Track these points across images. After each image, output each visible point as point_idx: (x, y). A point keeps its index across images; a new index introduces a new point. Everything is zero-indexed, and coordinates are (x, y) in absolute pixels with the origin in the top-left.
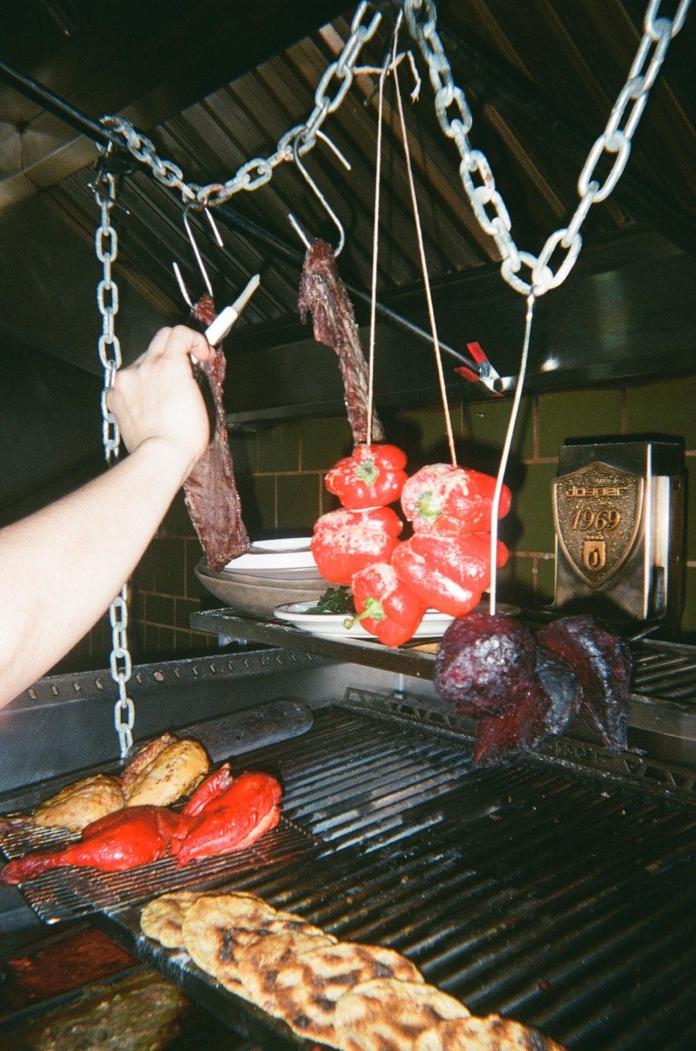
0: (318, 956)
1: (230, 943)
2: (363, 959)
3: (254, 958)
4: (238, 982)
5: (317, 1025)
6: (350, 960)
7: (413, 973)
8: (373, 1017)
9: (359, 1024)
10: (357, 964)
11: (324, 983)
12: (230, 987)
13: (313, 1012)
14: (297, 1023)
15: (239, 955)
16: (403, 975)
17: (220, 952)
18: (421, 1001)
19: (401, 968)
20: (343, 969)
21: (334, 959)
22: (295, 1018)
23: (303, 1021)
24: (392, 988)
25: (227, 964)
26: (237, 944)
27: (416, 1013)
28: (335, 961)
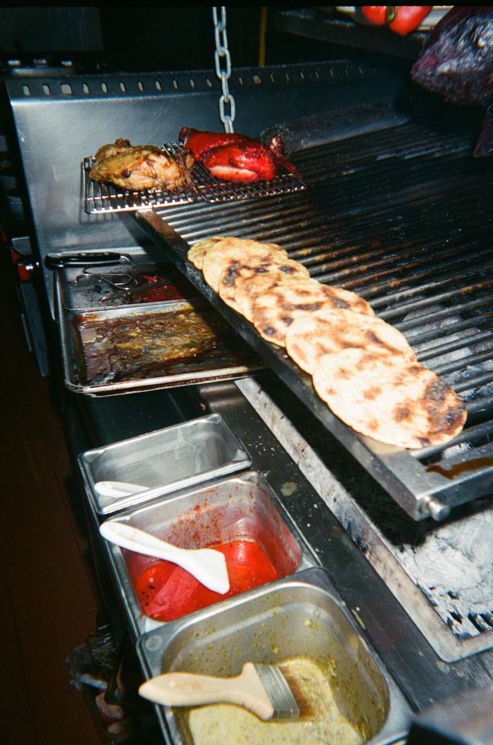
0: (291, 289)
1: (234, 274)
2: (327, 295)
3: (248, 286)
4: (233, 299)
5: (280, 334)
6: (317, 295)
7: (367, 309)
8: (321, 333)
9: (307, 336)
10: (322, 298)
11: (293, 308)
12: (229, 303)
13: (279, 326)
14: (265, 332)
15: (238, 282)
16: (358, 309)
17: (225, 278)
18: (366, 327)
19: (357, 304)
20: (310, 300)
21: (305, 293)
22: (265, 328)
23: (272, 331)
24: (344, 316)
25: (228, 287)
26: (239, 275)
27: (359, 335)
28: (304, 294)
